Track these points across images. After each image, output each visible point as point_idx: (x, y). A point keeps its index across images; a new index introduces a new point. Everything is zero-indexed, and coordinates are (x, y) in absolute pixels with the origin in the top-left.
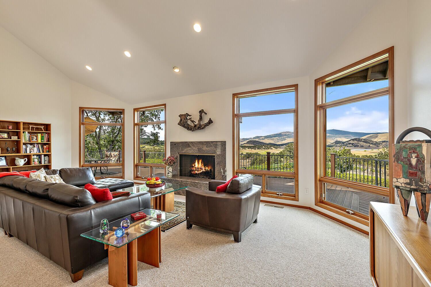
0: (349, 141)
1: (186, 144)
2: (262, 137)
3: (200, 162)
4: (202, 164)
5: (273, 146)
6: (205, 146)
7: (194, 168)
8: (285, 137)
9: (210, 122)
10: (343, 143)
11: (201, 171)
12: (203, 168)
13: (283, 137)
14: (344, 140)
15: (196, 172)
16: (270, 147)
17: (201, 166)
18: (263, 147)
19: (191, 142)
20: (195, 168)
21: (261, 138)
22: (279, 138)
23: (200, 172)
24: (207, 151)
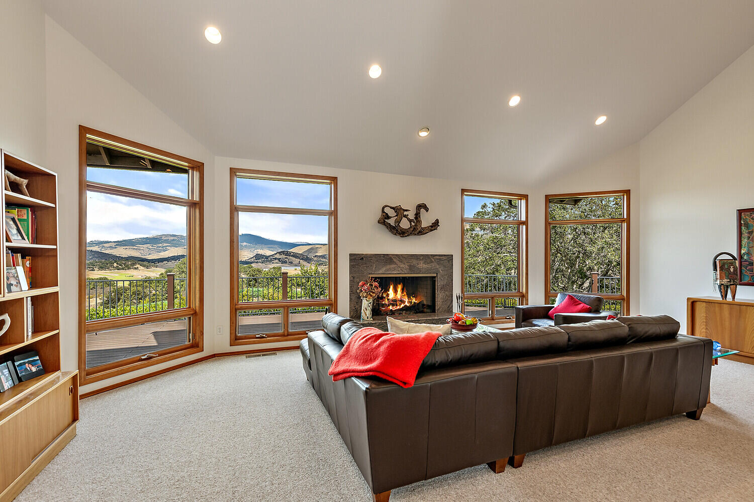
0: (275, 254)
1: (387, 259)
2: (111, 242)
3: (399, 290)
4: (402, 293)
5: (140, 262)
6: (422, 262)
7: (386, 300)
8: (165, 245)
9: (435, 225)
10: (267, 257)
11: (402, 305)
12: (406, 300)
13: (160, 245)
14: (268, 252)
15: (391, 307)
16: (134, 264)
17: (401, 297)
18: (115, 265)
19: (397, 255)
20: (388, 300)
21: (106, 245)
22: (152, 246)
23: (398, 307)
24: (423, 271)
